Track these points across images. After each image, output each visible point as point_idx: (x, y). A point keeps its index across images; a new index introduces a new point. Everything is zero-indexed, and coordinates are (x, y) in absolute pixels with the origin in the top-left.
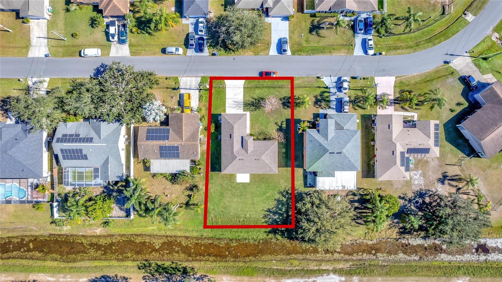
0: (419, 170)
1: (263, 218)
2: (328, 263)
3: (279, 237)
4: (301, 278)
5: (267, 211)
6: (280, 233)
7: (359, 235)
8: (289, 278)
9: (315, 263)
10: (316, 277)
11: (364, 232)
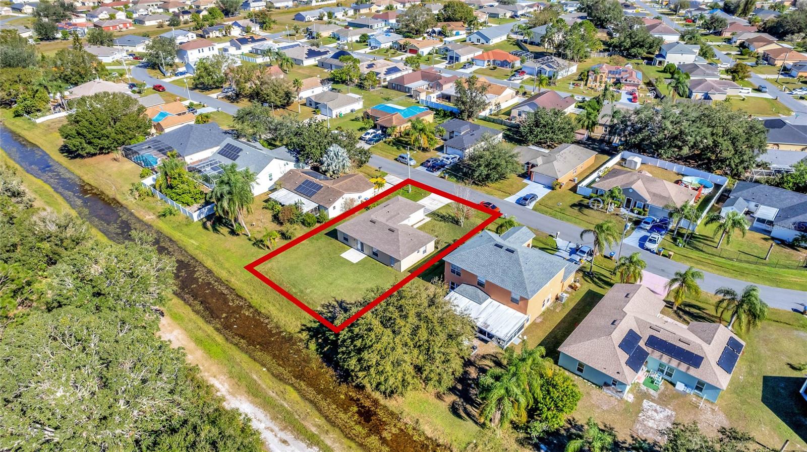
0: (669, 408)
1: (323, 306)
2: (345, 440)
3: (313, 346)
4: (271, 419)
5: (338, 302)
6: (320, 341)
7: (454, 438)
8: (251, 402)
9: (321, 421)
10: (296, 438)
11: (467, 440)
